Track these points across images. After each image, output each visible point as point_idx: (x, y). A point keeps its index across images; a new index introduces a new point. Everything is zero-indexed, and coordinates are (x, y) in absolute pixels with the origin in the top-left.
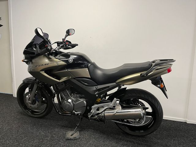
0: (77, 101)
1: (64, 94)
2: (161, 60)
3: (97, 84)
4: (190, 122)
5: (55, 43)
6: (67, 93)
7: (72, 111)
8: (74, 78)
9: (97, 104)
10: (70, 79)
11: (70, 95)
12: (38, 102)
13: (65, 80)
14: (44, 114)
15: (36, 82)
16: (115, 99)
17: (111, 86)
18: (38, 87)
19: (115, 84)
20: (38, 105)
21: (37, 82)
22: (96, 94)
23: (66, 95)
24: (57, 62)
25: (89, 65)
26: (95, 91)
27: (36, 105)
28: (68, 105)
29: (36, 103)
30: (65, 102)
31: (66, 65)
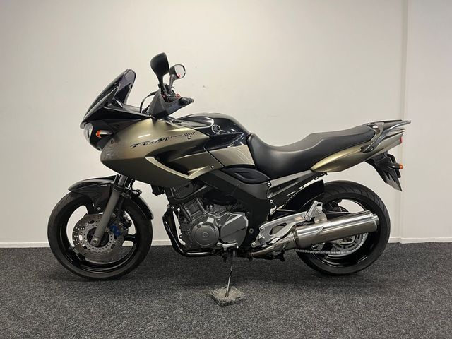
0: (227, 218)
1: (189, 210)
2: (385, 122)
3: (269, 178)
4: (404, 240)
5: (152, 94)
6: (199, 205)
7: (216, 245)
8: (220, 169)
9: (270, 220)
10: (212, 171)
11: (206, 209)
12: (116, 239)
13: (200, 174)
15: (116, 188)
16: (315, 202)
17: (302, 177)
19: (309, 172)
20: (112, 246)
22: (270, 199)
23: (195, 209)
24: (186, 134)
25: (249, 138)
26: (267, 193)
27: (108, 247)
28: (207, 231)
29: (110, 241)
30: (201, 224)
31: (206, 139)
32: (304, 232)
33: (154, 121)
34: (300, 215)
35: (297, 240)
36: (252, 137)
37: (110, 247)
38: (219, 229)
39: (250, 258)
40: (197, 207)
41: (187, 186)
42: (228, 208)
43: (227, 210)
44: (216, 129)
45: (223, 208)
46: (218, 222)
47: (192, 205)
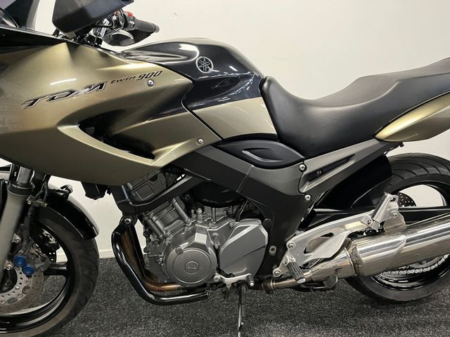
3: (302, 157)
6: (177, 211)
7: (212, 280)
8: (216, 145)
10: (200, 148)
11: (189, 215)
12: (29, 276)
14: (61, 317)
15: (13, 190)
16: (388, 195)
18: (25, 207)
20: (25, 288)
21: (23, 185)
22: (306, 194)
23: (170, 217)
24: (144, 76)
25: (265, 85)
26: (299, 183)
27: (17, 292)
28: (195, 258)
29: (19, 280)
30: (183, 246)
31: (185, 87)
32: (369, 250)
33: (73, 48)
34: (359, 219)
35: (356, 264)
36: (271, 82)
37: (20, 291)
38: (217, 251)
39: (269, 291)
40: (175, 213)
41: (154, 178)
42: (230, 211)
43: (229, 216)
44: (205, 65)
45: (221, 212)
46: (213, 238)
47: (165, 211)
